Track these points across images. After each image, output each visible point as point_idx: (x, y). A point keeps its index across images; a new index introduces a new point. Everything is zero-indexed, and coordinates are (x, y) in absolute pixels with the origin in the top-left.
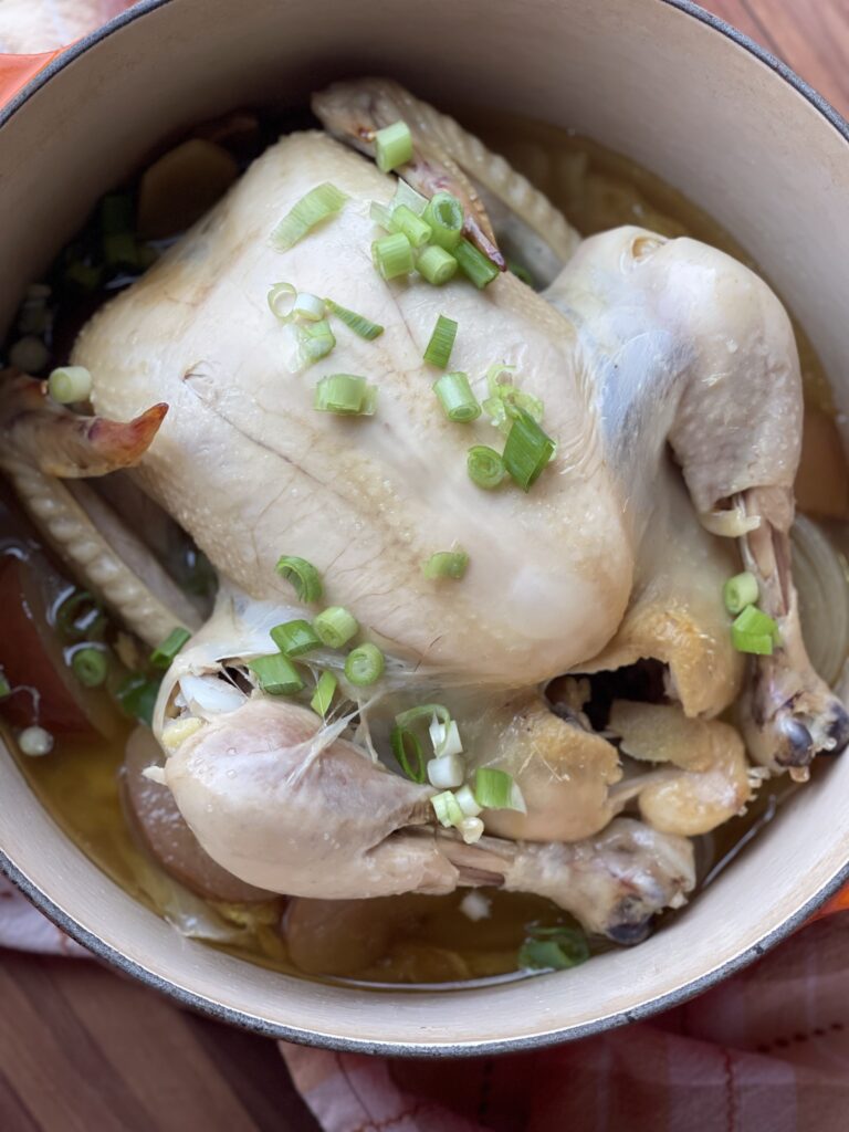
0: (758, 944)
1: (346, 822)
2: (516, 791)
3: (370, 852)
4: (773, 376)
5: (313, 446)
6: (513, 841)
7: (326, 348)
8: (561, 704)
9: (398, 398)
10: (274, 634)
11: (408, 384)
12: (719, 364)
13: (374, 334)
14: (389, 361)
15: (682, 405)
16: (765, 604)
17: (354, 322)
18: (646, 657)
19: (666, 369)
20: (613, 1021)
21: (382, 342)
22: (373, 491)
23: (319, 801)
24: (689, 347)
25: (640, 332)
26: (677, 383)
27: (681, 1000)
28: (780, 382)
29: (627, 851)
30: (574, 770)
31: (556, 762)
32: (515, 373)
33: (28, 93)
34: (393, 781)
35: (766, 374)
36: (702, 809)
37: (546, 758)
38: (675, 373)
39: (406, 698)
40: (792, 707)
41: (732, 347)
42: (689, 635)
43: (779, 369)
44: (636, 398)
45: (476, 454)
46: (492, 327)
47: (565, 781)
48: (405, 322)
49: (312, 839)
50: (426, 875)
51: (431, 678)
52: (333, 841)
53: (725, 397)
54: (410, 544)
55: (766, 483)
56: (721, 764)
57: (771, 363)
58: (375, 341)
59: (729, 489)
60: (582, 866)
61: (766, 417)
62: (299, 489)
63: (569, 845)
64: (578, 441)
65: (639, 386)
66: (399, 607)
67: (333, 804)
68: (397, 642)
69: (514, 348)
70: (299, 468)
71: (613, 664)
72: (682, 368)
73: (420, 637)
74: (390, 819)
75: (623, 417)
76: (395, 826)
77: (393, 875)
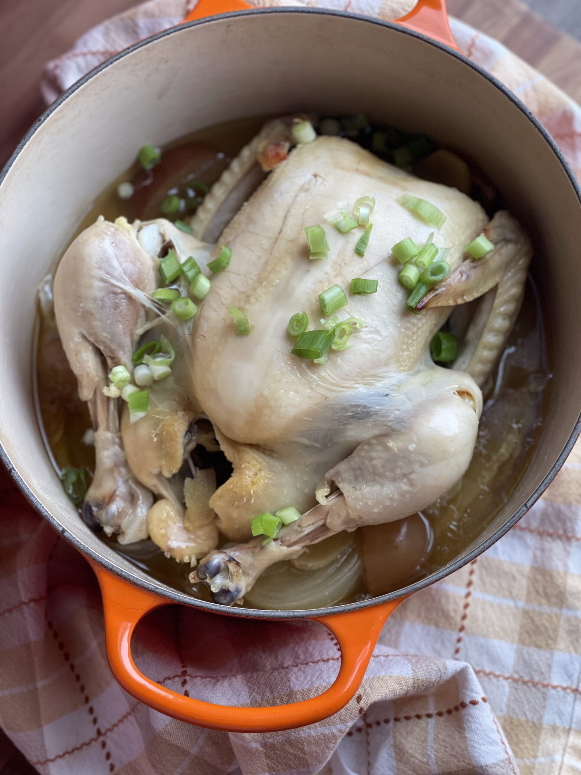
0: (66, 531)
1: (93, 314)
2: (141, 414)
3: (84, 337)
4: (406, 480)
5: (289, 241)
6: (120, 430)
7: (342, 229)
8: (196, 427)
9: (326, 273)
10: (190, 259)
11: (335, 277)
12: (400, 444)
13: (359, 253)
14: (346, 264)
15: (377, 437)
16: (285, 530)
17: (363, 241)
18: (233, 466)
19: (391, 418)
20: (8, 462)
21: (356, 258)
22: (272, 276)
23: (99, 294)
24: (406, 425)
25: (410, 400)
26: (385, 427)
27: (27, 495)
28: (405, 487)
29: (132, 499)
30: (161, 442)
31: (162, 430)
32: (362, 335)
33: (430, 41)
34: (127, 341)
35: (405, 476)
36: (163, 531)
37: (163, 426)
38: (390, 424)
39: (175, 339)
40: (229, 561)
41: (412, 447)
42: (250, 483)
43: (411, 483)
44: (370, 407)
45: (303, 317)
46: (386, 317)
47: (152, 439)
48: (372, 268)
49: (79, 297)
50: (82, 375)
51: (187, 346)
52: (81, 310)
53: (384, 455)
54: (249, 303)
55: (347, 499)
56: (192, 537)
57: (413, 476)
58: (355, 254)
59: (339, 483)
60: (116, 474)
61: (382, 485)
62: (265, 243)
63: (126, 464)
64: (334, 379)
65: (377, 407)
66: (216, 311)
67: (100, 303)
68: (199, 319)
69: (377, 332)
70: (277, 239)
71: (224, 447)
72: (394, 426)
73: (205, 328)
74: (104, 343)
75: (357, 404)
76: (102, 348)
77: (76, 355)
